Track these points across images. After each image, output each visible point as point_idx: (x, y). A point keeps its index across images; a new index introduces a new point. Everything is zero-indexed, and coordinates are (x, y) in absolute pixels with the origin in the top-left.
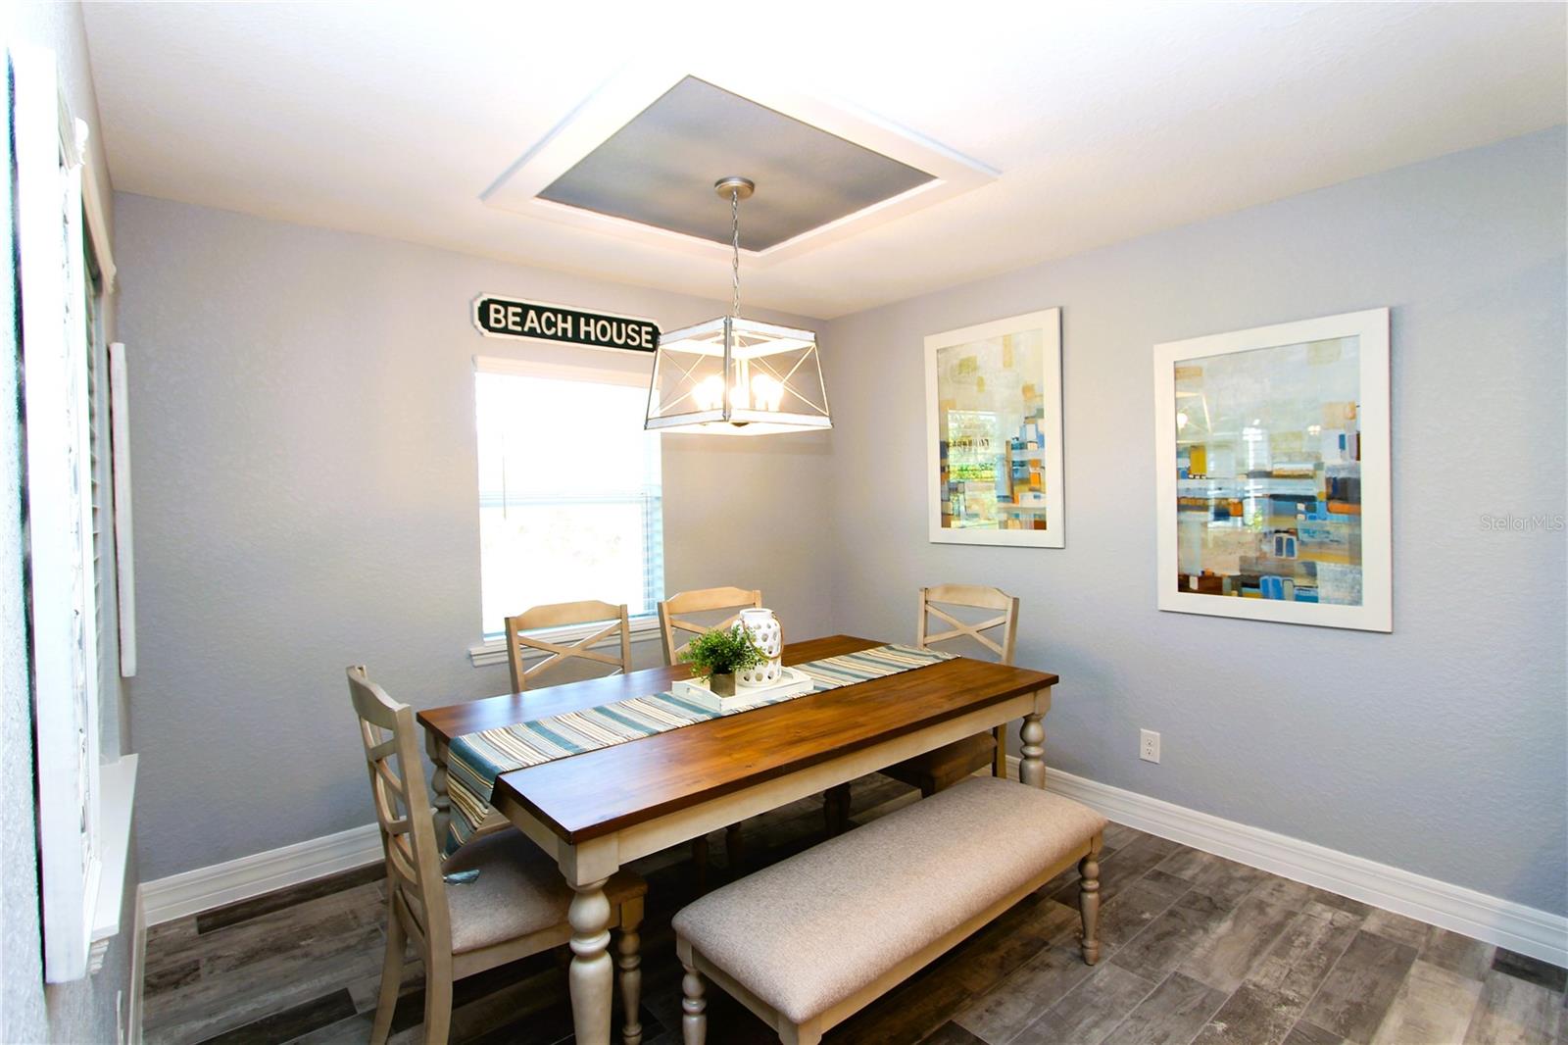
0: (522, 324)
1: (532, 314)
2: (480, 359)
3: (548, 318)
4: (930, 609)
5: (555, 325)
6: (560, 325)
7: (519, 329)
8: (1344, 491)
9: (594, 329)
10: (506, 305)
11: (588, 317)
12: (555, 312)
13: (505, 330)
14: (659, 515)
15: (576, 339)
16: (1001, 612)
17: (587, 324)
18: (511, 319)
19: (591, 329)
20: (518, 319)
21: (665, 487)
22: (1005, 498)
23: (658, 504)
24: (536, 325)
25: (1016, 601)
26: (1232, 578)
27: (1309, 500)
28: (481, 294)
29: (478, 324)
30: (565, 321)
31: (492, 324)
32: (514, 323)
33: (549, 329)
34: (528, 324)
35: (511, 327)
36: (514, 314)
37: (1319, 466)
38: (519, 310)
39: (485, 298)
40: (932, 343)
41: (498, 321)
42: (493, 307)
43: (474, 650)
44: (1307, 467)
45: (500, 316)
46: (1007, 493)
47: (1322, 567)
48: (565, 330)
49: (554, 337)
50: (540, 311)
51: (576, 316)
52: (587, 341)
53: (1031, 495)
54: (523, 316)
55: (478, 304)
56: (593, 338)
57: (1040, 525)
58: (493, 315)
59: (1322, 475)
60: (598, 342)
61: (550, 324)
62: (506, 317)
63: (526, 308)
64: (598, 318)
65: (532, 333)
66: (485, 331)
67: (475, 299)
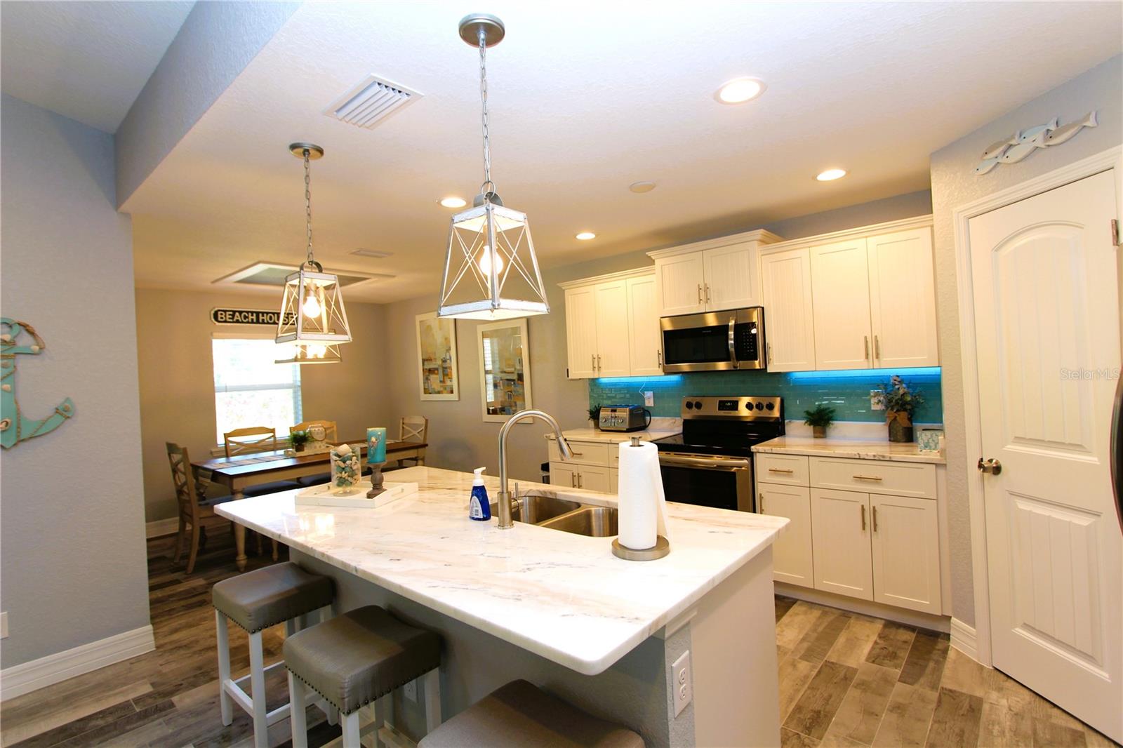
0: (233, 318)
1: (237, 314)
2: (214, 334)
3: (245, 316)
4: (404, 426)
5: (248, 317)
6: (250, 317)
7: (231, 320)
8: (520, 377)
9: (266, 318)
10: (225, 311)
11: (263, 313)
12: (248, 312)
13: (225, 322)
14: (300, 393)
15: (258, 322)
16: (421, 425)
17: (263, 316)
18: (228, 316)
19: (265, 318)
20: (231, 317)
21: (302, 381)
22: (441, 381)
23: (300, 389)
24: (239, 318)
25: (427, 420)
26: (500, 408)
27: (513, 380)
28: (214, 308)
29: (213, 320)
30: (252, 315)
31: (219, 319)
32: (230, 318)
33: (245, 319)
34: (236, 318)
35: (228, 320)
36: (230, 315)
37: (515, 369)
38: (231, 313)
39: (216, 309)
40: (418, 318)
41: (222, 318)
42: (219, 313)
43: (213, 450)
44: (512, 370)
45: (223, 316)
46: (442, 379)
47: (518, 403)
48: (252, 319)
49: (248, 322)
50: (240, 313)
51: (258, 313)
52: (263, 322)
53: (449, 380)
54: (233, 315)
55: (213, 312)
56: (266, 321)
57: (452, 392)
58: (220, 316)
59: (516, 372)
60: (268, 323)
61: (245, 317)
62: (225, 316)
63: (234, 312)
64: (267, 313)
65: (238, 321)
66: (217, 324)
67: (212, 310)
